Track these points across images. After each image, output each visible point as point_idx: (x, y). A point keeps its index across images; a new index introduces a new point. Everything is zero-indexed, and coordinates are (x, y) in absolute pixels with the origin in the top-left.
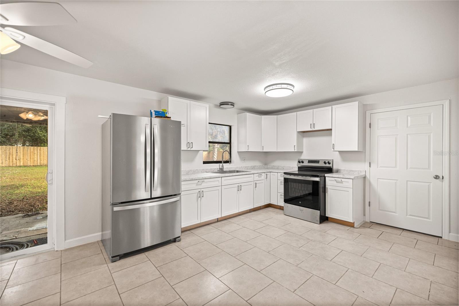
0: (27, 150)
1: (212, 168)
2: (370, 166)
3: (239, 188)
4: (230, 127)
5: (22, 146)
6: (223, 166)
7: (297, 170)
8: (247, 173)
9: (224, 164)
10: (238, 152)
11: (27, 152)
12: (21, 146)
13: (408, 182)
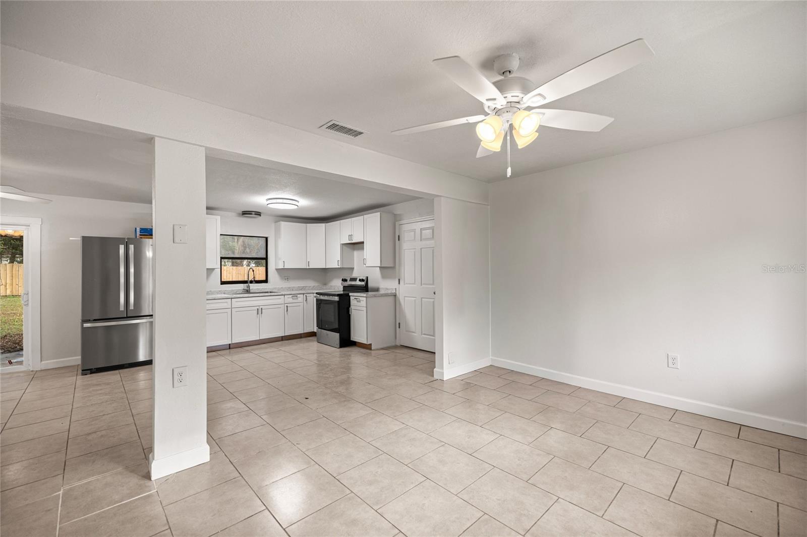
0: (17, 269)
1: (233, 289)
2: (399, 283)
3: (259, 311)
4: (267, 239)
5: (9, 263)
6: (248, 287)
7: (342, 290)
8: (276, 294)
9: (250, 284)
10: (276, 269)
11: (17, 272)
12: (7, 262)
13: (423, 299)
